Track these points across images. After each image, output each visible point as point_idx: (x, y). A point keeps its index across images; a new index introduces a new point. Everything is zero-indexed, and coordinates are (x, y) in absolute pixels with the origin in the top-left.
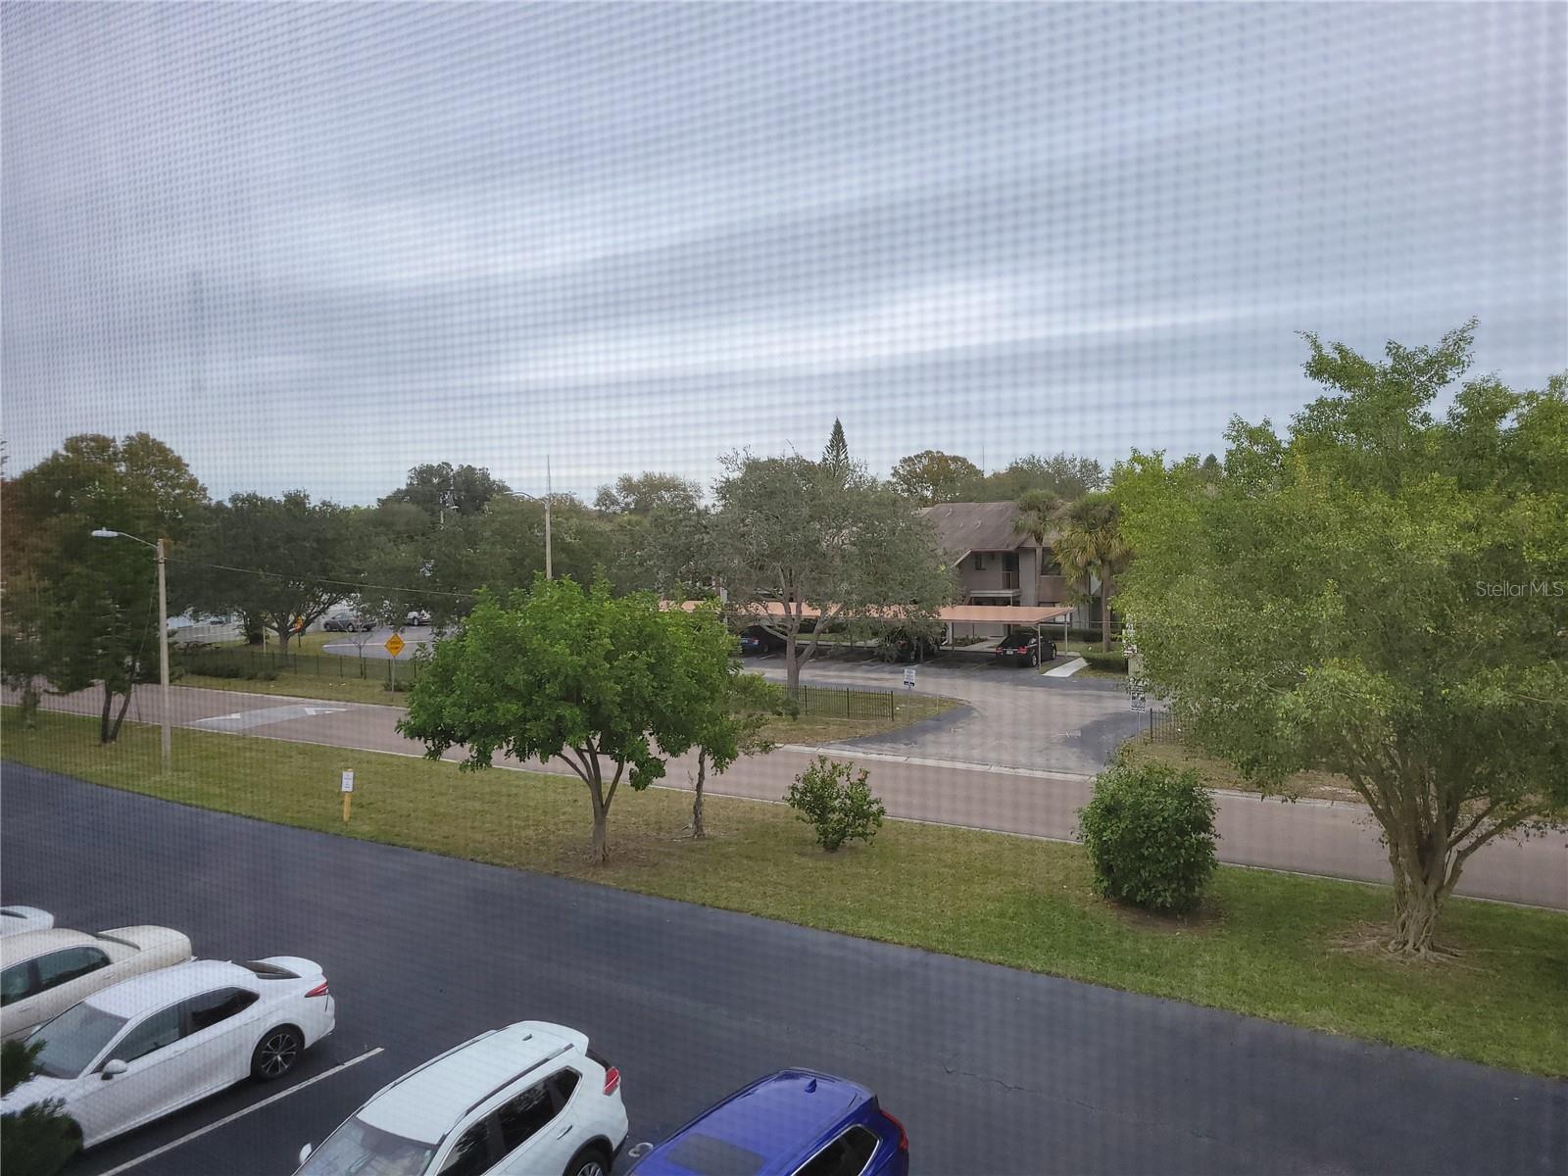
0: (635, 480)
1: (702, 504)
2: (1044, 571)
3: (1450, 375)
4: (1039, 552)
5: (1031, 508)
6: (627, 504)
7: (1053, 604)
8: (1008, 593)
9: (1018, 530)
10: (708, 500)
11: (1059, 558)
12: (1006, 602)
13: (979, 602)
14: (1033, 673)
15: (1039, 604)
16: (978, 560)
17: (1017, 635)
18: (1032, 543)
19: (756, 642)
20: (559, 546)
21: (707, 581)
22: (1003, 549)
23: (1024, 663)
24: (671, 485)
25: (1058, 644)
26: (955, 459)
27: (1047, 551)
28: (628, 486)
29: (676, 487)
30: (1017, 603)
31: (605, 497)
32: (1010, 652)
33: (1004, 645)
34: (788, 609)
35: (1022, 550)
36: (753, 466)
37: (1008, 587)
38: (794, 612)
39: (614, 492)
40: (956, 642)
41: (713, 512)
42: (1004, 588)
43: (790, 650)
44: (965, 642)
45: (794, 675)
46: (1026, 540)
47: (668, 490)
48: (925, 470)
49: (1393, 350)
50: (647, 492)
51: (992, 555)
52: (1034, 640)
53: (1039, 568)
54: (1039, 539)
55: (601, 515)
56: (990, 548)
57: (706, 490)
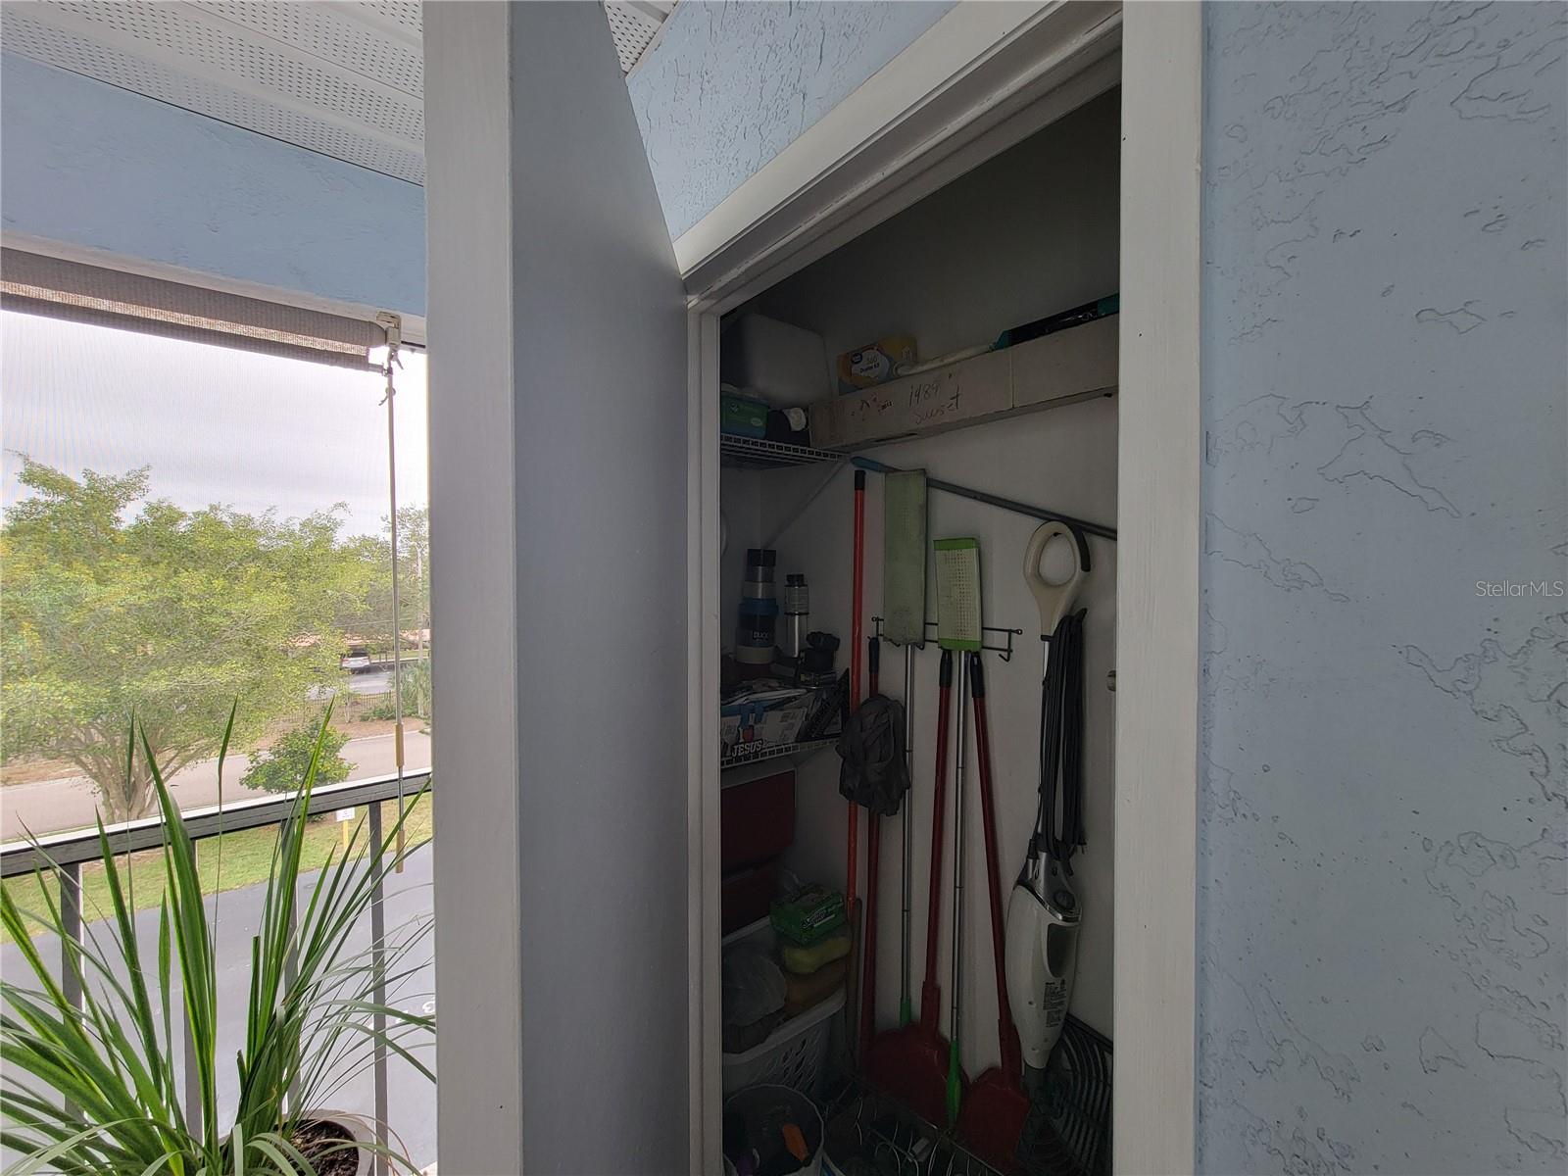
3: (134, 495)
49: (87, 473)
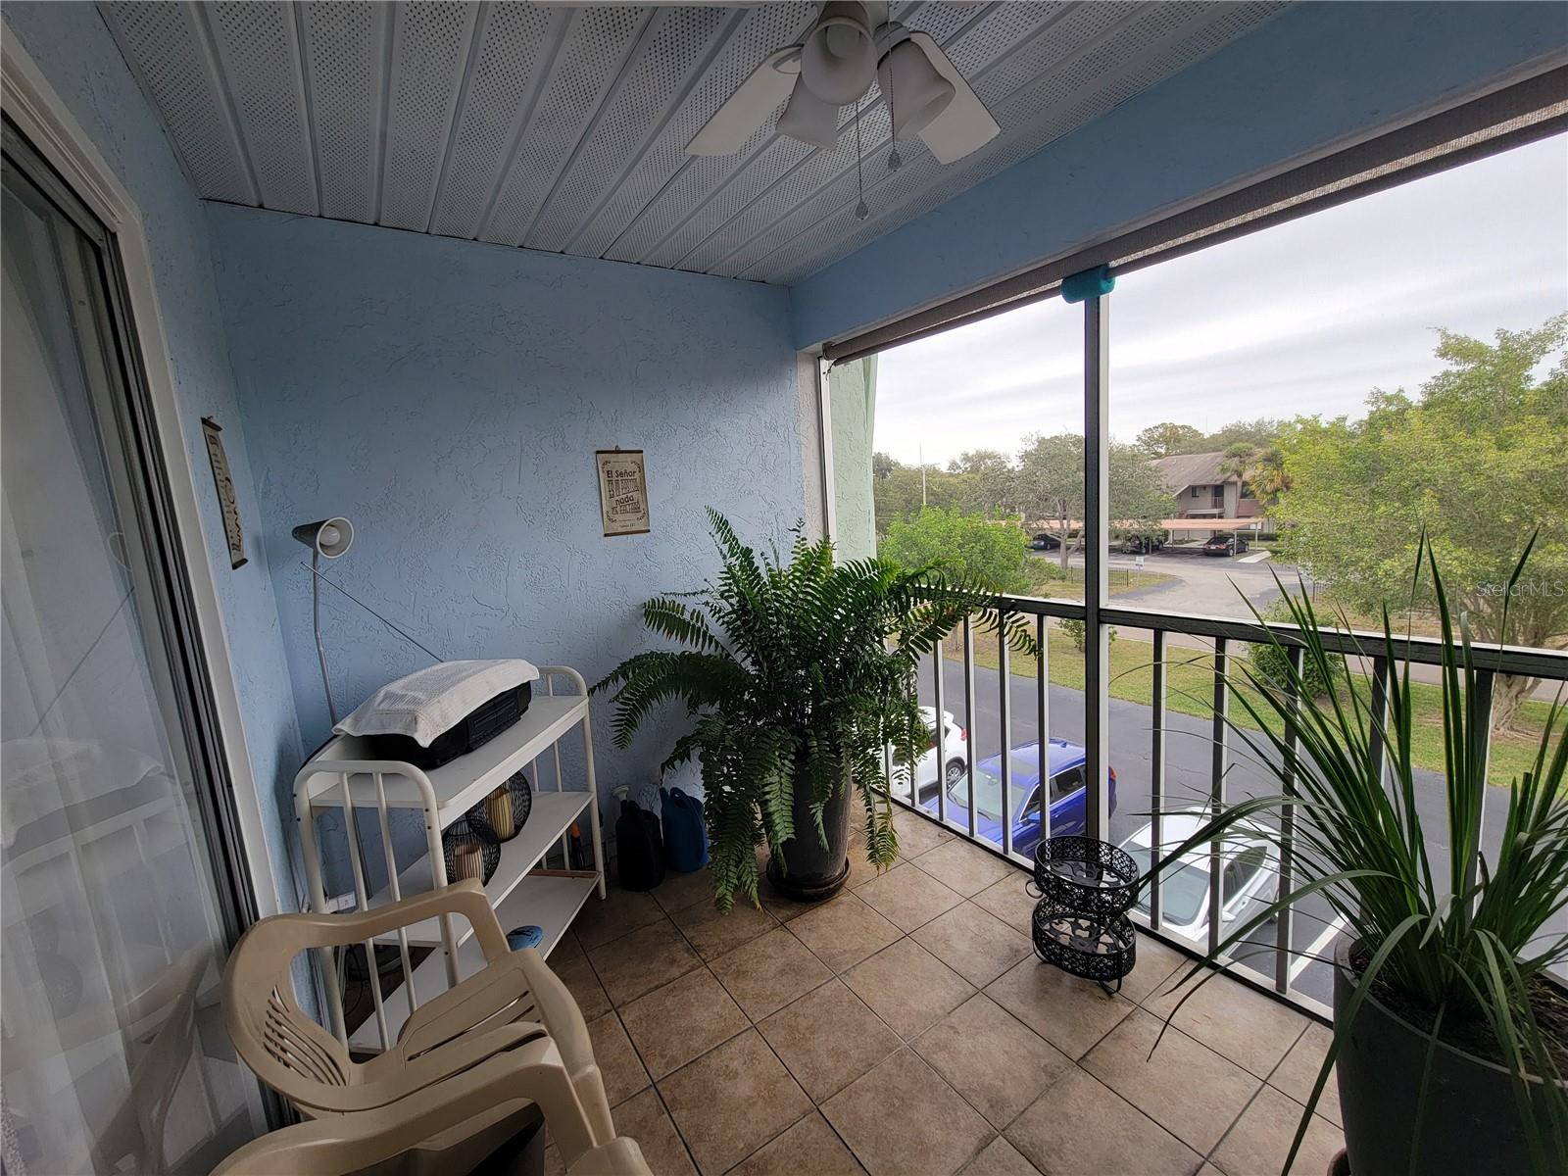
0: (970, 455)
1: (1010, 466)
2: (1244, 495)
4: (1239, 484)
5: (1234, 456)
6: (966, 468)
7: (1249, 517)
8: (1216, 511)
9: (1224, 470)
10: (1015, 464)
11: (1253, 487)
12: (1213, 516)
13: (1194, 517)
14: (1228, 560)
15: (1238, 517)
16: (1193, 491)
17: (1219, 538)
18: (1234, 478)
19: (1043, 543)
20: (931, 492)
21: (1013, 510)
22: (1213, 483)
23: (1223, 554)
24: (991, 456)
25: (1251, 543)
26: (1183, 427)
27: (1245, 484)
28: (966, 458)
29: (994, 457)
30: (1221, 517)
31: (953, 465)
32: (1213, 547)
33: (1209, 543)
34: (1062, 525)
35: (1226, 483)
36: (1042, 442)
37: (1215, 506)
38: (1065, 526)
39: (958, 462)
40: (1175, 542)
41: (1017, 469)
42: (1213, 508)
43: (1063, 546)
44: (1182, 542)
45: (1065, 561)
46: (1230, 477)
47: (990, 459)
48: (1161, 435)
49: (1502, 335)
50: (977, 461)
51: (1205, 487)
52: (1231, 540)
53: (1239, 495)
54: (1240, 475)
55: (951, 475)
56: (1203, 483)
57: (1013, 456)
